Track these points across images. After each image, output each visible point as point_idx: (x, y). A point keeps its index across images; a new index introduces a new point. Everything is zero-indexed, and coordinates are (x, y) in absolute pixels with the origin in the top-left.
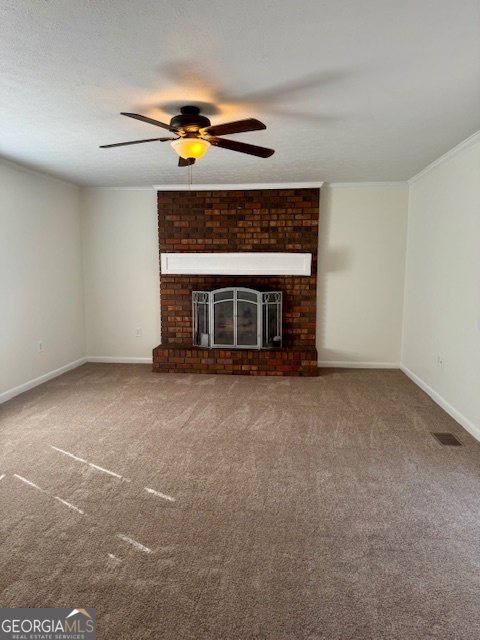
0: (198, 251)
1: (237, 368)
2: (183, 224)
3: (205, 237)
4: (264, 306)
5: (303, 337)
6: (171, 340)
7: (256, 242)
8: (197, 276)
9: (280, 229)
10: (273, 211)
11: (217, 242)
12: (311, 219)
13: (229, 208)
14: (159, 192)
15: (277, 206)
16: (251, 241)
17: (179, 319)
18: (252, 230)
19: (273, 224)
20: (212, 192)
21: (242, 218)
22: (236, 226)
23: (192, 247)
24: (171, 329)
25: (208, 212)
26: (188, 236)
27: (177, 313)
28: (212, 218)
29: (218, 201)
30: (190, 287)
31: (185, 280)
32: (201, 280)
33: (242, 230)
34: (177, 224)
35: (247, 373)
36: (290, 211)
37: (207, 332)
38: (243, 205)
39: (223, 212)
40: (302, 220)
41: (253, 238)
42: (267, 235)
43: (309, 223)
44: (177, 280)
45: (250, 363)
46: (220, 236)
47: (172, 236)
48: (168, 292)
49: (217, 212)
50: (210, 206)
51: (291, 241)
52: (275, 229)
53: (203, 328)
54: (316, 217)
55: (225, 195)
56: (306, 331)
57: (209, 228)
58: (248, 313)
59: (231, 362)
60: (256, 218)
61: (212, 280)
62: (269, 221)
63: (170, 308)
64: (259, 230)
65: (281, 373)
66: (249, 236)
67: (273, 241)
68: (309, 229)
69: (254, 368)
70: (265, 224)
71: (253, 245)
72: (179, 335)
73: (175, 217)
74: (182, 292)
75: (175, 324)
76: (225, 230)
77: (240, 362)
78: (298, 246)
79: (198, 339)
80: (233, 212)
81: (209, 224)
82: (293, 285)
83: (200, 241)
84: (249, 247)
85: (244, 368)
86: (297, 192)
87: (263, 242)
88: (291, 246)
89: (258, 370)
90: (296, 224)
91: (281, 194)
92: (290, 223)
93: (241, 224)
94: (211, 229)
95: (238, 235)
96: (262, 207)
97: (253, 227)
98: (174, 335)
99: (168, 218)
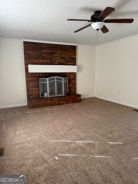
0: (40, 64)
1: (59, 103)
2: (34, 54)
3: (42, 59)
4: (64, 82)
5: (73, 91)
6: (31, 96)
7: (59, 62)
8: (40, 73)
9: (66, 58)
10: (64, 52)
11: (46, 61)
12: (74, 55)
13: (50, 50)
14: (24, 42)
15: (65, 51)
16: (57, 61)
17: (34, 89)
18: (58, 58)
19: (64, 56)
20: (44, 43)
21: (54, 53)
22: (52, 56)
23: (38, 63)
24: (31, 93)
25: (43, 51)
26: (36, 59)
27: (33, 87)
28: (44, 53)
29: (46, 47)
30: (38, 77)
31: (35, 75)
32: (41, 75)
33: (54, 57)
34: (31, 54)
35: (62, 104)
36: (68, 52)
37: (47, 92)
38: (54, 49)
39: (48, 51)
40: (72, 55)
41: (58, 60)
42: (62, 59)
43: (74, 56)
44: (32, 74)
45: (63, 100)
46: (47, 59)
47: (30, 59)
48: (29, 79)
49: (46, 51)
50: (43, 49)
51: (69, 62)
52: (64, 58)
53: (45, 91)
54: (75, 55)
55: (48, 45)
56: (73, 89)
57: (43, 56)
58: (59, 85)
59: (57, 101)
60: (59, 54)
61: (45, 74)
62: (63, 55)
63: (30, 85)
64: (60, 58)
65: (72, 102)
66: (56, 59)
67: (64, 62)
68: (74, 58)
69: (64, 102)
70: (61, 56)
71: (58, 62)
72: (34, 95)
73: (31, 52)
74: (35, 79)
75: (33, 91)
76: (49, 57)
77: (60, 101)
78: (71, 63)
79: (43, 95)
80: (51, 51)
81: (43, 55)
82: (70, 75)
83: (40, 61)
84: (57, 63)
85: (61, 102)
86: (70, 46)
87: (61, 62)
88: (69, 63)
89: (65, 103)
90: (70, 56)
91: (66, 46)
92: (68, 56)
93: (54, 55)
94: (44, 57)
95: (53, 59)
96: (60, 50)
97: (58, 57)
98: (32, 95)
99: (28, 52)
